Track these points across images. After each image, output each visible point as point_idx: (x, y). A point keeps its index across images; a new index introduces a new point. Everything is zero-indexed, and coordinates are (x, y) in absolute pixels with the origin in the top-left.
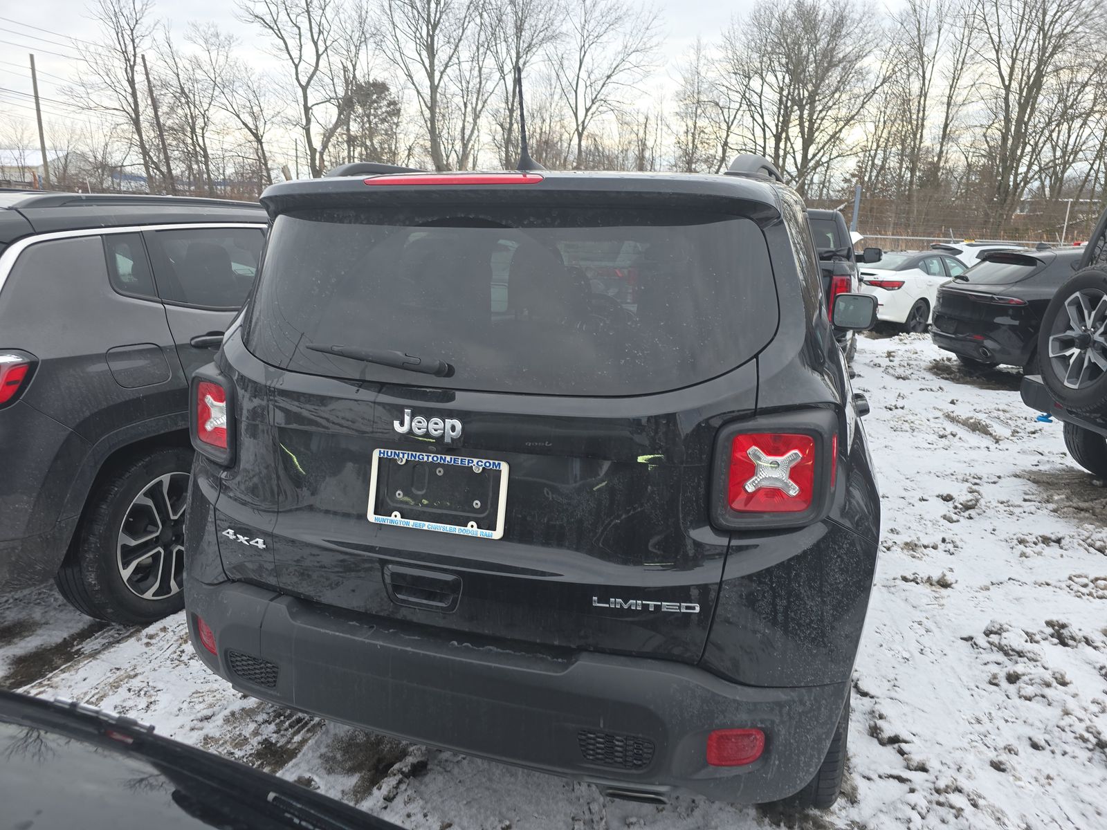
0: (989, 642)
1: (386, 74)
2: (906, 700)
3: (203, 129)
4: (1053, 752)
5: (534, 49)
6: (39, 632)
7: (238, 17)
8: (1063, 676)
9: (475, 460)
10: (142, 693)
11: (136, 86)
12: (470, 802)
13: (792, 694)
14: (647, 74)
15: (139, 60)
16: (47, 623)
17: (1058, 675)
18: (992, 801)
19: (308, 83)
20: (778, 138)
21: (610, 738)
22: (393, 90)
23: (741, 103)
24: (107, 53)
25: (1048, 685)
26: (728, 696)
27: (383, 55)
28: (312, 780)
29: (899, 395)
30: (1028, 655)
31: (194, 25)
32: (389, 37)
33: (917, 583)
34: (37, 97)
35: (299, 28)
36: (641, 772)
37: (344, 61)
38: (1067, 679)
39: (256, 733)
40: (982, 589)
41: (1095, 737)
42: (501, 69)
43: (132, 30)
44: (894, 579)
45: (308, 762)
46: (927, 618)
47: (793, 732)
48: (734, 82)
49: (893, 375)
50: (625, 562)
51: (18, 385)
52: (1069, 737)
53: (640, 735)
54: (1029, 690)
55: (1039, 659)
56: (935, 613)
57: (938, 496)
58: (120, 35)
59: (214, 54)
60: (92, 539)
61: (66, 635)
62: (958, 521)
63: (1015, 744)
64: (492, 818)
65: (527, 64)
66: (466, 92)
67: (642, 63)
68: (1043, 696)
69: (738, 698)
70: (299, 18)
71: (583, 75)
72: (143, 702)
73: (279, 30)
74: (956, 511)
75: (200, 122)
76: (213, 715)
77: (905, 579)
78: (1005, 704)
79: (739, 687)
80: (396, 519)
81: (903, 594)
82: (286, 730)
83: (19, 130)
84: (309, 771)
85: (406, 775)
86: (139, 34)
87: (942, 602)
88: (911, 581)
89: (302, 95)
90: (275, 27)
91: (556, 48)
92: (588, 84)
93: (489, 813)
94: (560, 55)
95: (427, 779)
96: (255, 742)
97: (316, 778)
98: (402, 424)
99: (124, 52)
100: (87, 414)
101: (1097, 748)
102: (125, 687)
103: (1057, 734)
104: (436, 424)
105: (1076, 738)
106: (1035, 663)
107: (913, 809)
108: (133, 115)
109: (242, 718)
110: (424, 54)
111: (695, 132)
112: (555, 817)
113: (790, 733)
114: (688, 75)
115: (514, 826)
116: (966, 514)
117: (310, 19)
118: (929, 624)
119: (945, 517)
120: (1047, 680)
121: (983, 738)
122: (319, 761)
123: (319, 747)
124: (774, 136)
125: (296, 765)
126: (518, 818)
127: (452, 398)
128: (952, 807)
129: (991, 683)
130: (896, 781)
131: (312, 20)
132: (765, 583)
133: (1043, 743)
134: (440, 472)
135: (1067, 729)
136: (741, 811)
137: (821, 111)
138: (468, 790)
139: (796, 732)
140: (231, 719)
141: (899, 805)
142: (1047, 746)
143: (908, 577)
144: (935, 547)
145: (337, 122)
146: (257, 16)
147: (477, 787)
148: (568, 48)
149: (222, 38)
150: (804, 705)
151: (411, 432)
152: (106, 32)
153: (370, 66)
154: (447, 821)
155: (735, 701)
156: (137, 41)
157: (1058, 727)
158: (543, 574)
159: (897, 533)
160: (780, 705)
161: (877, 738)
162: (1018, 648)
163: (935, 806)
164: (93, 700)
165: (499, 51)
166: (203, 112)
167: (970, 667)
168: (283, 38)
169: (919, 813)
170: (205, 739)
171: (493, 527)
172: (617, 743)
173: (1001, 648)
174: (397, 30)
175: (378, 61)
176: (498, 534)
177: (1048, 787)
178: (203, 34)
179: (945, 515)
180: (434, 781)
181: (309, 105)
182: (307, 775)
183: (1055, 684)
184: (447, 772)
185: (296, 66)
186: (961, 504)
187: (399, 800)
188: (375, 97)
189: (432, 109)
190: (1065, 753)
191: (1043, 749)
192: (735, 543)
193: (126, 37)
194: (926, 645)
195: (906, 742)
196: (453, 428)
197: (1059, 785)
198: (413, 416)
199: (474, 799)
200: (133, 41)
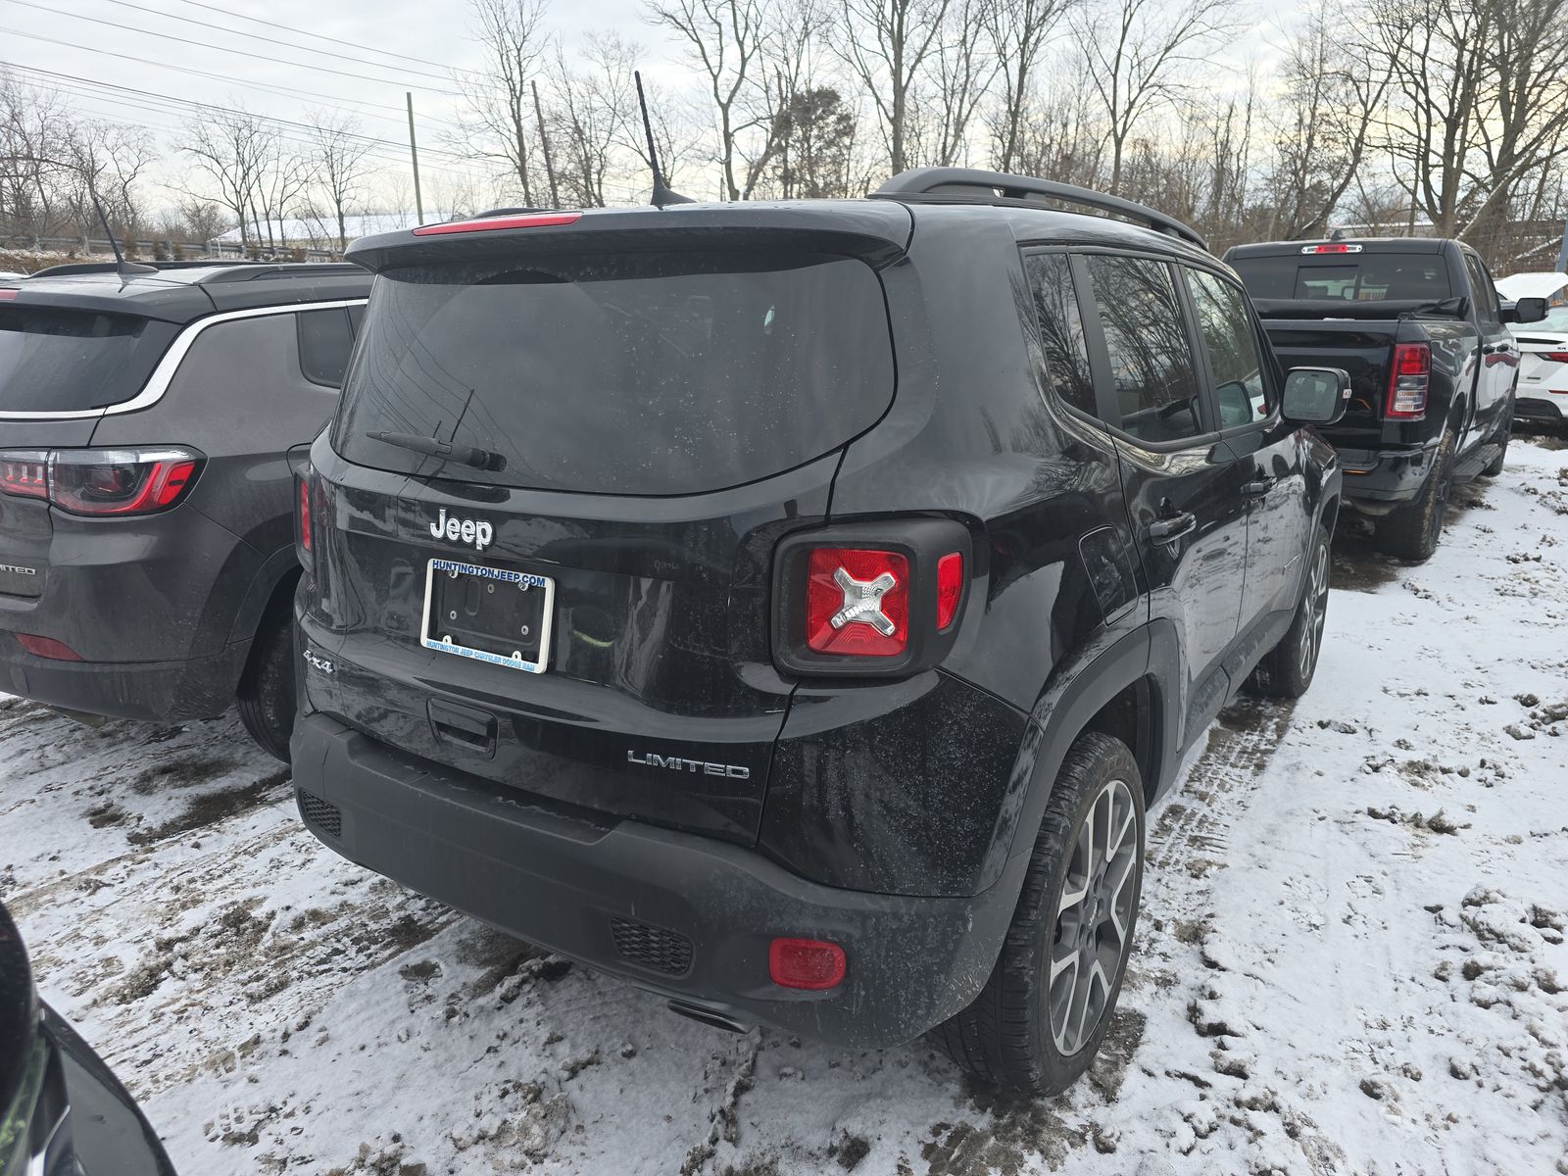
0: (1461, 916)
1: (835, 77)
2: (1274, 981)
3: (599, 173)
4: (1480, 1085)
5: (1053, 19)
6: (233, 773)
7: (643, 18)
8: (1549, 978)
9: (522, 575)
10: (304, 848)
11: (523, 123)
12: (599, 1018)
13: (883, 903)
14: (1231, 38)
15: (527, 88)
16: (245, 765)
17: (1540, 974)
18: (1325, 1132)
19: (730, 100)
20: (1452, 123)
21: (644, 930)
22: (844, 98)
23: (1390, 72)
24: (489, 83)
25: (1522, 988)
26: (788, 893)
27: (830, 50)
28: (438, 967)
29: (1544, 540)
30: (1511, 940)
31: (591, 36)
32: (840, 22)
33: (1394, 822)
34: (414, 147)
35: (719, 25)
36: (680, 978)
37: (778, 63)
38: (1560, 981)
39: (401, 907)
40: (1507, 841)
41: (1555, 1072)
42: (1001, 53)
43: (519, 50)
44: (1357, 812)
45: (441, 946)
46: (1385, 874)
47: (883, 954)
48: (1377, 38)
49: (1553, 508)
50: (669, 710)
51: (181, 486)
52: (1514, 1065)
53: (674, 930)
54: (1488, 992)
55: (1527, 948)
56: (1400, 867)
57: (1515, 698)
58: (504, 57)
59: (614, 73)
60: (270, 668)
61: (256, 779)
62: (1530, 737)
63: (1420, 1064)
64: (615, 1040)
65: (1043, 42)
66: (949, 93)
67: (1224, 22)
68: (1509, 1004)
69: (802, 898)
70: (721, 11)
71: (1127, 50)
72: (300, 859)
73: (694, 30)
74: (1534, 721)
75: (596, 165)
76: (361, 880)
77: (1373, 814)
78: (1441, 1008)
79: (810, 885)
80: (447, 644)
81: (1363, 836)
82: (435, 908)
83: (401, 190)
84: (437, 956)
85: (537, 975)
86: (526, 54)
87: (1421, 851)
88: (1385, 817)
89: (722, 116)
90: (690, 27)
91: (1086, 12)
92: (1135, 62)
93: (615, 1033)
94: (1091, 22)
95: (561, 984)
96: (395, 916)
97: (442, 966)
98: (438, 527)
99: (509, 79)
100: (260, 521)
101: (1556, 1088)
102: (290, 839)
103: (1493, 1059)
104: (468, 527)
105: (1524, 1069)
106: (1519, 954)
107: (1186, 1119)
108: (518, 161)
109: (391, 889)
110: (888, 43)
111: (1310, 126)
112: (695, 1052)
113: (879, 956)
114: (1306, 34)
115: (639, 1053)
116: (1549, 728)
117: (734, 10)
118: (1385, 884)
119: (1508, 730)
120: (1520, 980)
121: (1375, 1048)
122: (455, 947)
123: (461, 932)
124: (1446, 120)
125: (427, 947)
126: (648, 1045)
127: (505, 497)
128: (1250, 1128)
129: (1438, 977)
130: (1191, 1084)
131: (737, 12)
132: (834, 747)
133: (1466, 1069)
134: (491, 589)
135: (1514, 1053)
136: (940, 1084)
137: (1540, 74)
138: (604, 1004)
139: (887, 956)
140: (380, 888)
141: (1167, 1113)
142: (1474, 1074)
143: (1379, 810)
144: (1464, 774)
145: (767, 153)
146: (666, 15)
147: (617, 1003)
148: (1104, 11)
149: (624, 49)
150: (900, 920)
151: (445, 537)
152: (488, 56)
153: (813, 67)
154: (559, 1033)
155: (798, 901)
156: (524, 64)
157: (1499, 1048)
158: (580, 718)
159: (1407, 748)
160: (864, 916)
161: (1195, 1023)
162: (1498, 929)
163: (1226, 1124)
164: (251, 850)
165: (1000, 27)
166: (599, 150)
167: (1417, 950)
168: (698, 41)
169: (1195, 1128)
170: (341, 905)
171: (535, 660)
172: (652, 938)
173: (1475, 927)
174: (851, 12)
175: (824, 60)
176: (540, 667)
177: (1442, 1133)
178: (601, 45)
179: (1509, 727)
180: (569, 989)
181: (731, 131)
182: (434, 961)
183: (1534, 987)
184: (589, 978)
185: (715, 78)
186: (1545, 711)
187: (520, 1001)
188: (819, 112)
189: (896, 121)
190: (1498, 1089)
191: (1466, 1078)
192: (800, 692)
193: (512, 59)
194: (1359, 911)
195: (1233, 1034)
196: (484, 532)
197: (1462, 1131)
198: (448, 518)
199: (605, 1016)
200: (520, 63)
